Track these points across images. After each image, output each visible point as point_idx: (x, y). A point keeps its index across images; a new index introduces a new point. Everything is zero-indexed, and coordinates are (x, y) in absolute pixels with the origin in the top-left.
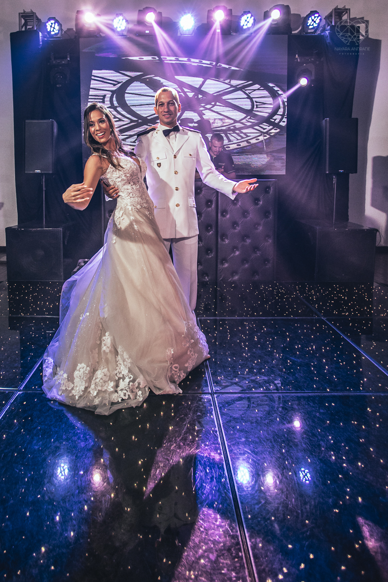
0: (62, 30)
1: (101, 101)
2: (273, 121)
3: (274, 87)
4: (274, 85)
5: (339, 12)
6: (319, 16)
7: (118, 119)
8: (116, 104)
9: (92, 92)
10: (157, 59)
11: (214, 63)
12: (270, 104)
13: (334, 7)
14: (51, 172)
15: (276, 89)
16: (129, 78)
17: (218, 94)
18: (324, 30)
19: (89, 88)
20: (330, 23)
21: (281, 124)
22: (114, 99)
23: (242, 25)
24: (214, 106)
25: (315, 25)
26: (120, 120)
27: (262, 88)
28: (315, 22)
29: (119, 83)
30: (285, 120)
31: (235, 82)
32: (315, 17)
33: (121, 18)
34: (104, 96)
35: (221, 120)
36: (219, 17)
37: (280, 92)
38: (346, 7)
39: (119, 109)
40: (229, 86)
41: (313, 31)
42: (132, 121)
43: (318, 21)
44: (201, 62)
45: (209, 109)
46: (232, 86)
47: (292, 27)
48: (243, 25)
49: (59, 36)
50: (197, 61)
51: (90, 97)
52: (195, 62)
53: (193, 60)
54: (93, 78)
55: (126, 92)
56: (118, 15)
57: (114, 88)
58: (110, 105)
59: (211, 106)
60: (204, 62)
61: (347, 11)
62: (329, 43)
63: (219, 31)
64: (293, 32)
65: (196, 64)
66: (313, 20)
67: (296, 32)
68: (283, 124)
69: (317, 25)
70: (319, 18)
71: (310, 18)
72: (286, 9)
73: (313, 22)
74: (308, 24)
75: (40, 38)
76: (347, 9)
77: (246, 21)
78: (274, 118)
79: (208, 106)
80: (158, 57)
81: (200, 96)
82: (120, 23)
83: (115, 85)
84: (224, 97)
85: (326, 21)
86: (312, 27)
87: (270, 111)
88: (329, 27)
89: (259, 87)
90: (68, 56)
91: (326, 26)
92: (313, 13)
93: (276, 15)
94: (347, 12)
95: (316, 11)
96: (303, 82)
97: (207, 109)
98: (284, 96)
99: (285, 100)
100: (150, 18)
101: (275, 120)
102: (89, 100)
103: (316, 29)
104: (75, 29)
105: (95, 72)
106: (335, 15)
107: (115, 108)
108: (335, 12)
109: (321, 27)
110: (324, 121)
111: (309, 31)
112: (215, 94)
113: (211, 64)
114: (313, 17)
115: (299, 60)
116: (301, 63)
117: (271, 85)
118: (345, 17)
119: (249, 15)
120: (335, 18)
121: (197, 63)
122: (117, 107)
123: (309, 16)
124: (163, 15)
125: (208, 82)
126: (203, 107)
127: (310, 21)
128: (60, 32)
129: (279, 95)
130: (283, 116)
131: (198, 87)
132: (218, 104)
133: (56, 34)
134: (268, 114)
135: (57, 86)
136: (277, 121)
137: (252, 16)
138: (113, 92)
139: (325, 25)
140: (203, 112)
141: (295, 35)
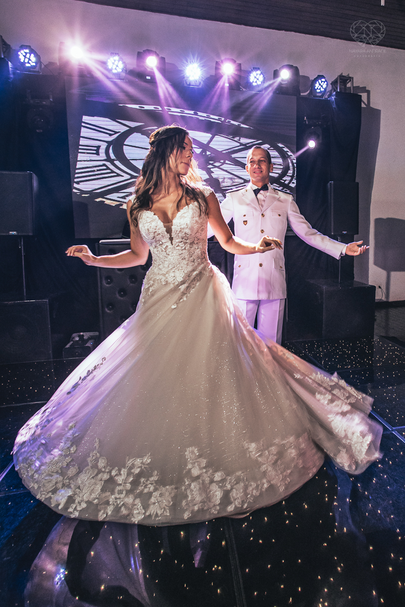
0: (41, 62)
1: (95, 152)
2: (283, 181)
3: (284, 147)
4: (283, 146)
5: (344, 80)
6: (326, 81)
7: (115, 174)
8: (112, 156)
9: (82, 142)
10: (160, 109)
11: (223, 119)
12: (280, 165)
13: (339, 75)
14: (31, 234)
15: (286, 149)
16: (128, 128)
17: (227, 151)
18: (330, 95)
19: (78, 136)
20: (336, 89)
21: (292, 185)
22: (111, 151)
23: (251, 81)
24: (223, 164)
25: (322, 90)
26: (118, 175)
27: (272, 148)
28: (322, 86)
29: (116, 133)
30: (294, 181)
31: (244, 141)
32: (322, 82)
33: (117, 58)
34: (99, 147)
35: (231, 179)
36: (228, 70)
37: (290, 153)
38: (350, 76)
39: (117, 163)
40: (239, 144)
41: (320, 95)
42: (132, 177)
43: (324, 86)
44: (208, 117)
45: (218, 167)
46: (241, 144)
47: (301, 88)
48: (253, 82)
49: (37, 69)
50: (205, 115)
51: (80, 147)
52: (202, 115)
53: (200, 114)
54: (83, 124)
55: (125, 143)
56: (113, 54)
57: (110, 139)
58: (106, 158)
59: (220, 164)
60: (212, 116)
61: (350, 79)
62: (335, 108)
63: (227, 85)
64: (301, 94)
65: (203, 119)
66: (320, 84)
67: (306, 94)
68: (293, 185)
69: (323, 90)
70: (326, 83)
71: (317, 82)
72: (295, 70)
73: (321, 86)
74: (316, 88)
75: (10, 69)
76: (350, 78)
77: (256, 78)
78: (284, 179)
79: (217, 164)
80: (161, 107)
81: (208, 153)
82: (116, 64)
83: (110, 135)
84: (233, 156)
85: (332, 86)
86: (319, 91)
87: (280, 172)
88: (334, 93)
89: (269, 146)
90: (51, 96)
91: (333, 91)
92: (320, 77)
93: (285, 75)
94: (350, 81)
95: (323, 76)
96: (312, 144)
97: (215, 167)
98: (293, 157)
99: (295, 161)
100: (152, 62)
101: (285, 181)
102: (80, 151)
103: (324, 93)
104: (58, 64)
105: (85, 118)
106: (340, 82)
107: (112, 162)
108: (341, 79)
109: (328, 92)
110: (329, 184)
111: (318, 95)
112: (225, 152)
113: (219, 119)
114: (320, 81)
115: (307, 123)
116: (309, 126)
117: (280, 145)
118: (349, 85)
119: (259, 72)
120: (340, 85)
121: (204, 117)
122: (114, 160)
123: (316, 80)
124: (167, 61)
125: (217, 138)
126: (212, 164)
127: (317, 85)
128: (38, 65)
129: (289, 156)
130: (292, 177)
131: (205, 143)
132: (227, 162)
133: (32, 67)
134: (278, 175)
135: (37, 131)
136: (287, 182)
137: (262, 73)
138: (109, 143)
139: (331, 90)
140: (212, 169)
141: (304, 98)
